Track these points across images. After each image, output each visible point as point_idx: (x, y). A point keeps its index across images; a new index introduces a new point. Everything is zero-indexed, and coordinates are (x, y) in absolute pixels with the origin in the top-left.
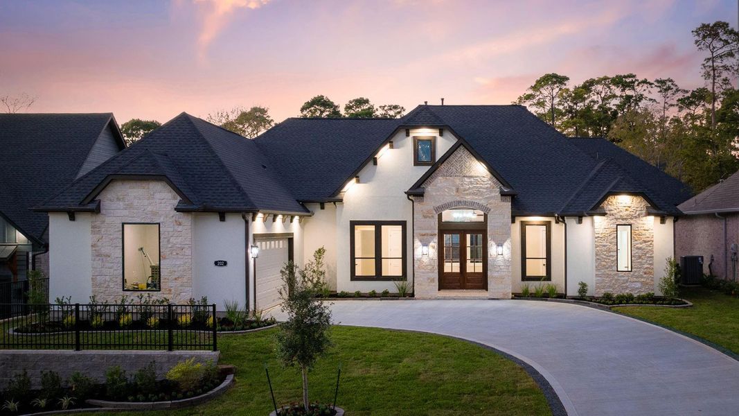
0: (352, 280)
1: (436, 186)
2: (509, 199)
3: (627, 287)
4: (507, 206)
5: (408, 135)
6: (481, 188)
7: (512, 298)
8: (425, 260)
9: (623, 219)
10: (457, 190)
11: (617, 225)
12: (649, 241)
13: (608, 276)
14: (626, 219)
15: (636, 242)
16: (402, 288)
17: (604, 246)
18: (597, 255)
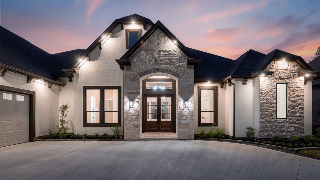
0: (84, 126)
1: (140, 58)
2: (193, 66)
3: (284, 131)
4: (192, 72)
5: (122, 29)
6: (173, 59)
7: (195, 139)
8: (132, 111)
9: (281, 79)
10: (156, 61)
11: (277, 84)
12: (300, 96)
13: (270, 122)
14: (283, 79)
15: (291, 97)
16: (117, 132)
17: (267, 99)
18: (261, 106)
